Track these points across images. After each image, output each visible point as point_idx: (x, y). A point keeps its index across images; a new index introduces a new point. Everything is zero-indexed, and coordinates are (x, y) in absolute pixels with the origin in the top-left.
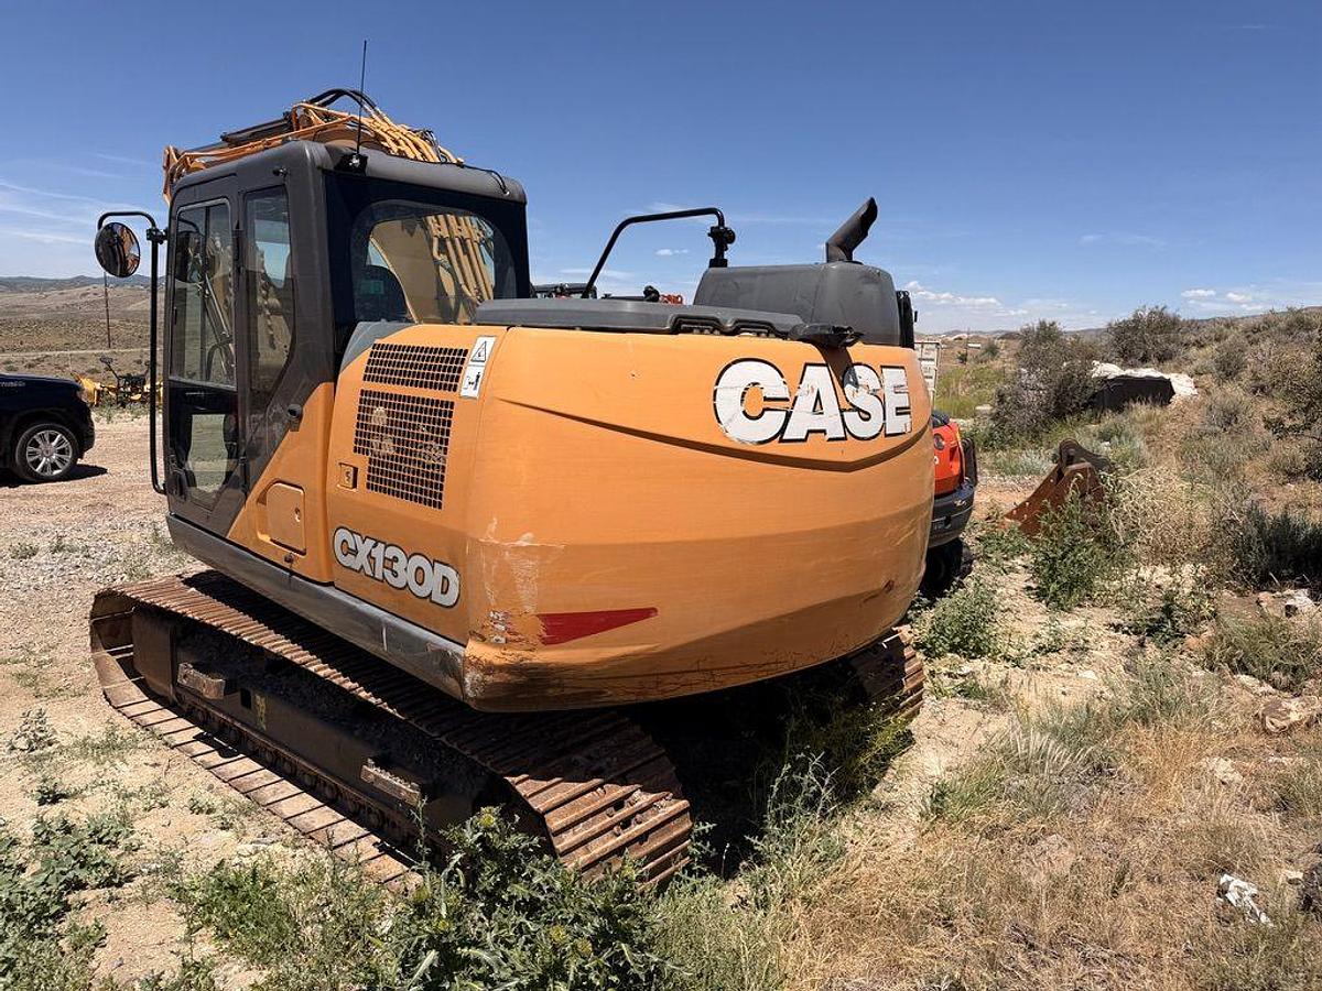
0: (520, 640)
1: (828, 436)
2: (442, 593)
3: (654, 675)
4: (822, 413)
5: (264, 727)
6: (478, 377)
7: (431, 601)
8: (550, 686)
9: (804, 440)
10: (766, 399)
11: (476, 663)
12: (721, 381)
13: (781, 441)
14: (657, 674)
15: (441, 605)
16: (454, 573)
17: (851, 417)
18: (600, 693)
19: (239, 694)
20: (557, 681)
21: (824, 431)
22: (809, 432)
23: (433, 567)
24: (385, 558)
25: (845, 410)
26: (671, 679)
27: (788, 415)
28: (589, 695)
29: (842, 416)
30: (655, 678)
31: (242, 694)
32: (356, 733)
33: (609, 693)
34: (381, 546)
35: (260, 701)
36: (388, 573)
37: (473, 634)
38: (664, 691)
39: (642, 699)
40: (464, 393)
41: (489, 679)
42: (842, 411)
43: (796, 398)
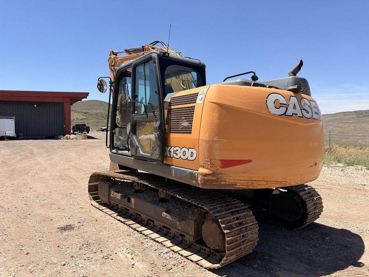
0: (215, 167)
1: (298, 116)
2: (191, 157)
3: (251, 180)
4: (296, 109)
5: (133, 207)
6: (202, 98)
7: (187, 160)
8: (222, 181)
9: (292, 116)
10: (281, 104)
11: (202, 174)
12: (268, 98)
13: (285, 115)
14: (252, 180)
15: (191, 160)
16: (195, 150)
17: (304, 112)
18: (236, 184)
19: (127, 198)
20: (224, 179)
21: (297, 114)
22: (293, 114)
23: (188, 150)
24: (174, 151)
25: (302, 109)
26: (256, 182)
27: (287, 109)
28: (233, 185)
29: (301, 111)
30: (251, 182)
31: (128, 198)
32: (160, 205)
33: (238, 185)
34: (173, 148)
35: (133, 200)
36: (175, 155)
37: (200, 166)
38: (254, 186)
39: (247, 188)
40: (198, 103)
41: (205, 178)
42: (301, 110)
43: (289, 104)
